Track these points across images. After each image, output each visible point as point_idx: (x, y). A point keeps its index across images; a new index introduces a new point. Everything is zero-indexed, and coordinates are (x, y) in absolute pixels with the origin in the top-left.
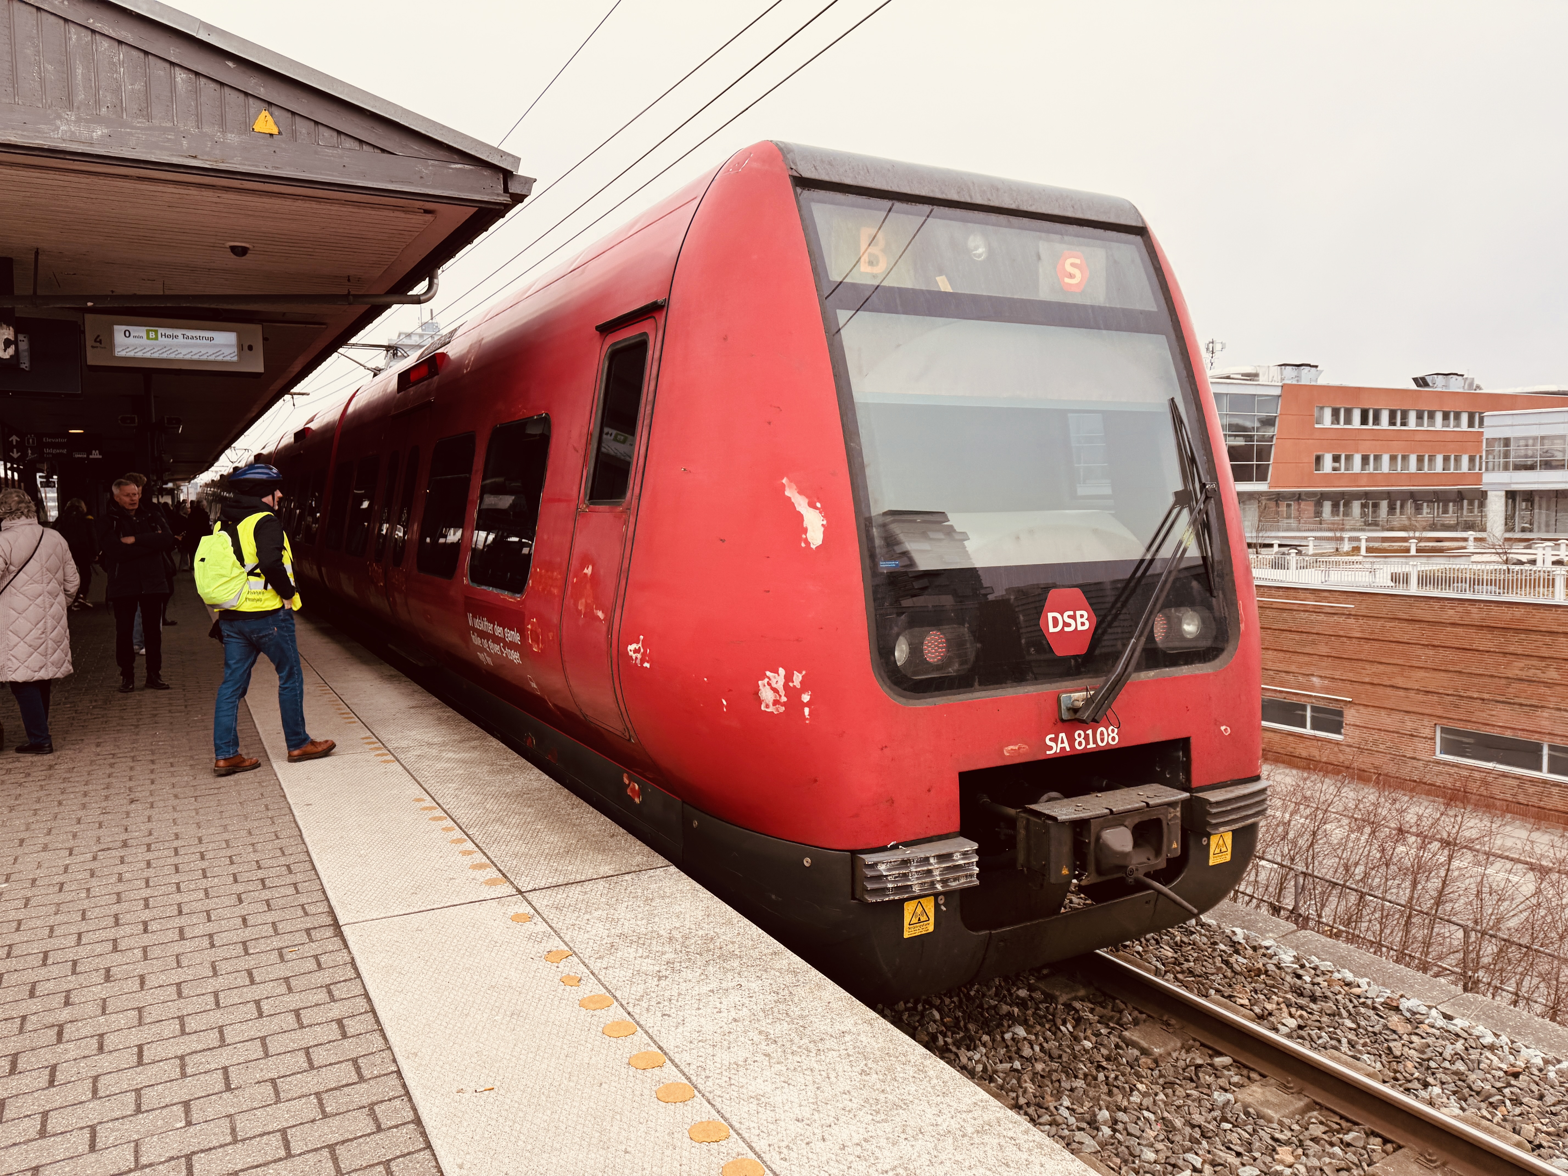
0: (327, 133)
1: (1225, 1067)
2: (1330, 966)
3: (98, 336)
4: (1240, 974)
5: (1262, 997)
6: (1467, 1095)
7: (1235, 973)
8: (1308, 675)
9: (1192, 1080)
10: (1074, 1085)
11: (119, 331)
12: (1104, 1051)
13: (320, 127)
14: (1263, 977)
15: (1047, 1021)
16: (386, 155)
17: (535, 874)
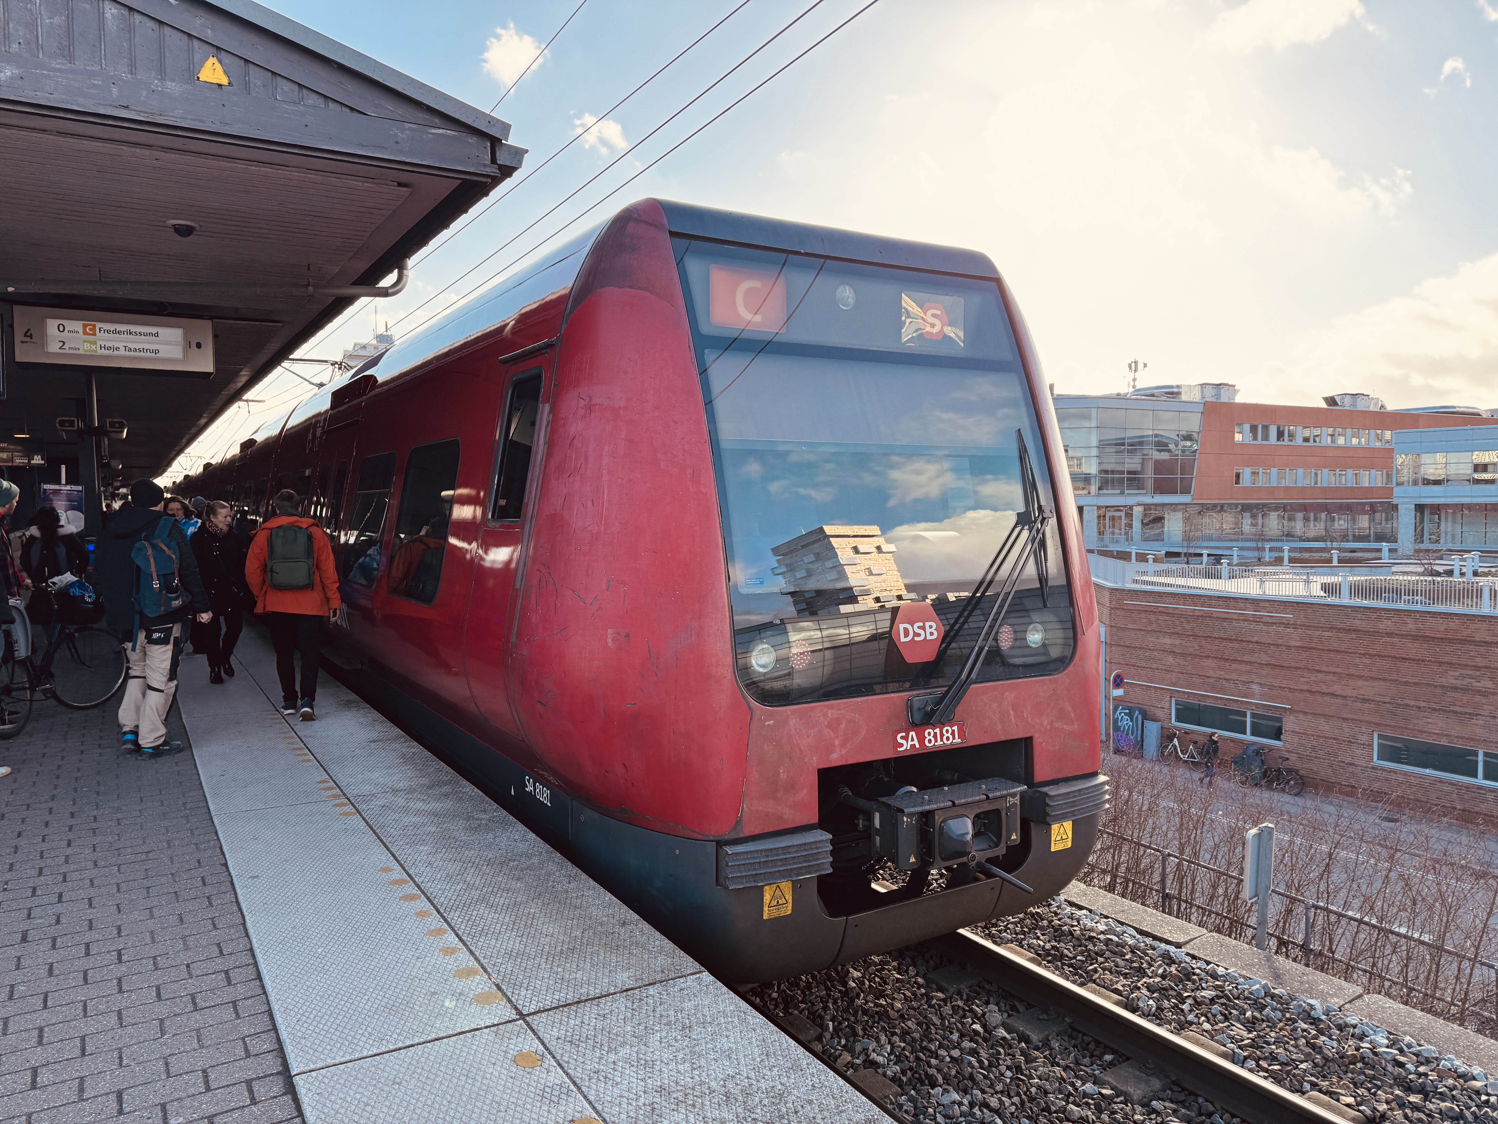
0: (287, 86)
2: (1434, 1052)
3: (29, 330)
4: (1333, 1060)
7: (1326, 1059)
8: (1248, 682)
11: (52, 325)
13: (279, 79)
14: (1359, 1065)
16: (355, 114)
17: (537, 986)
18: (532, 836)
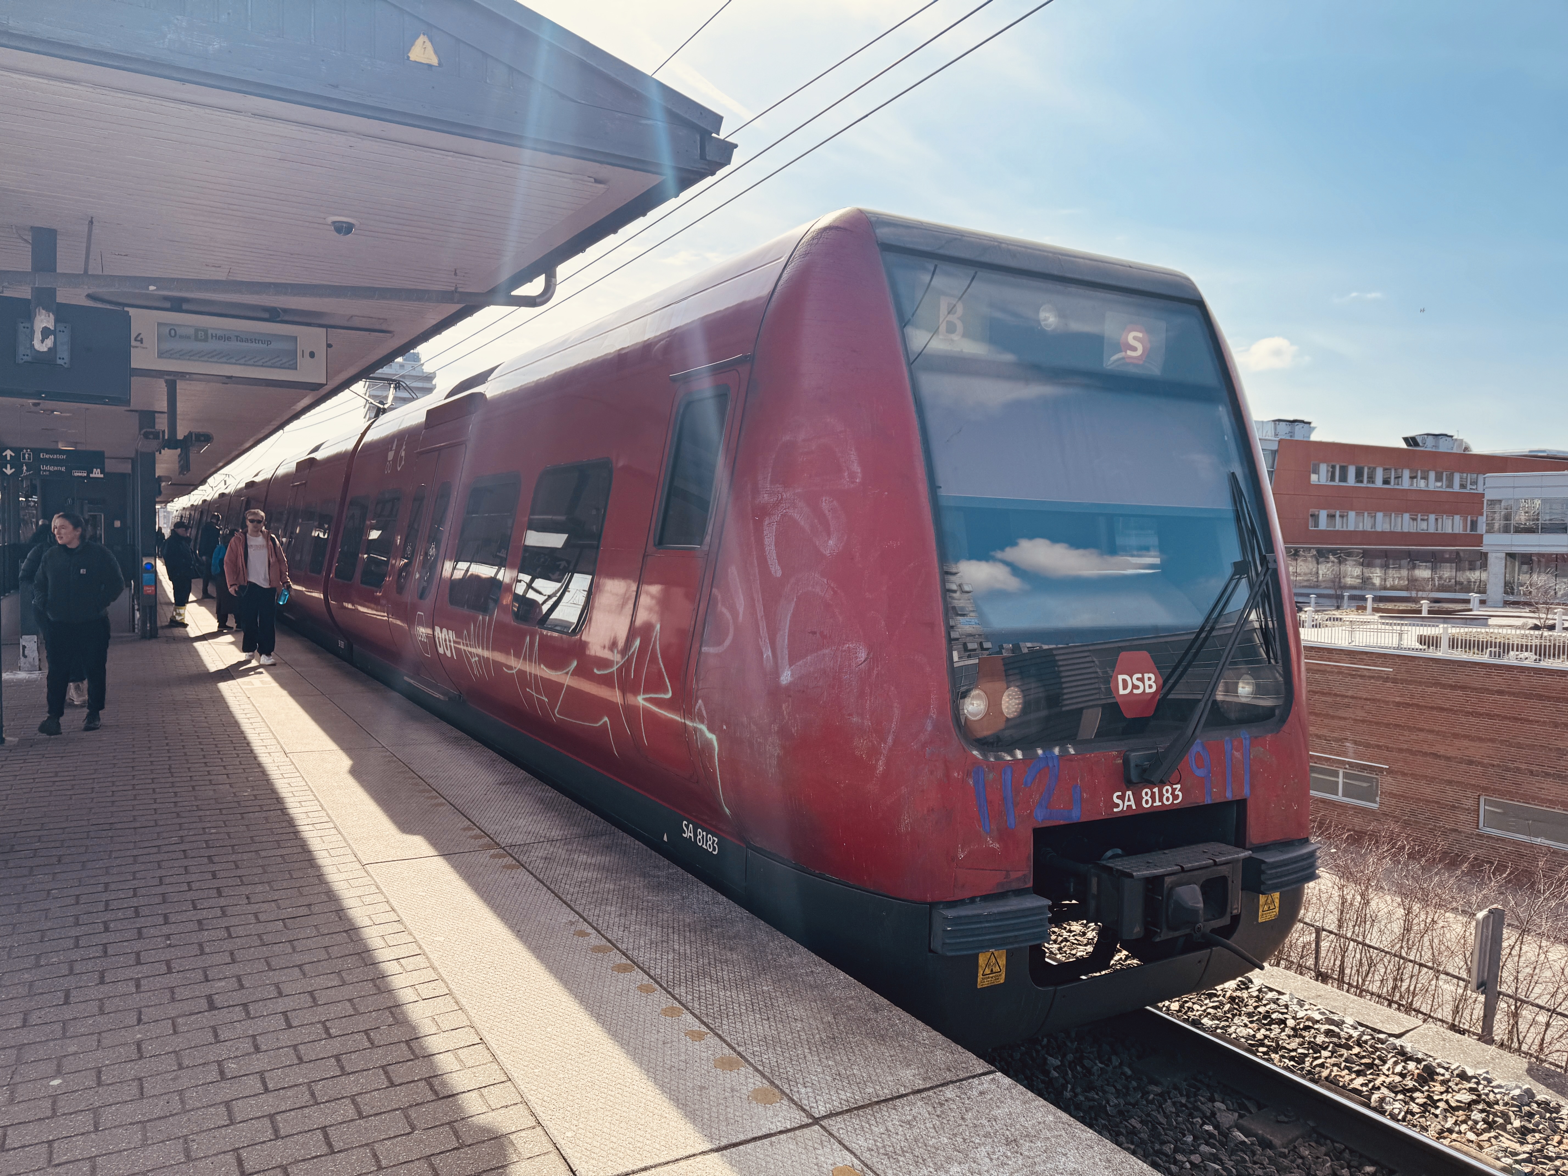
3: (141, 334)
8: (1341, 739)
13: (489, 59)
17: (815, 1082)
18: (722, 898)
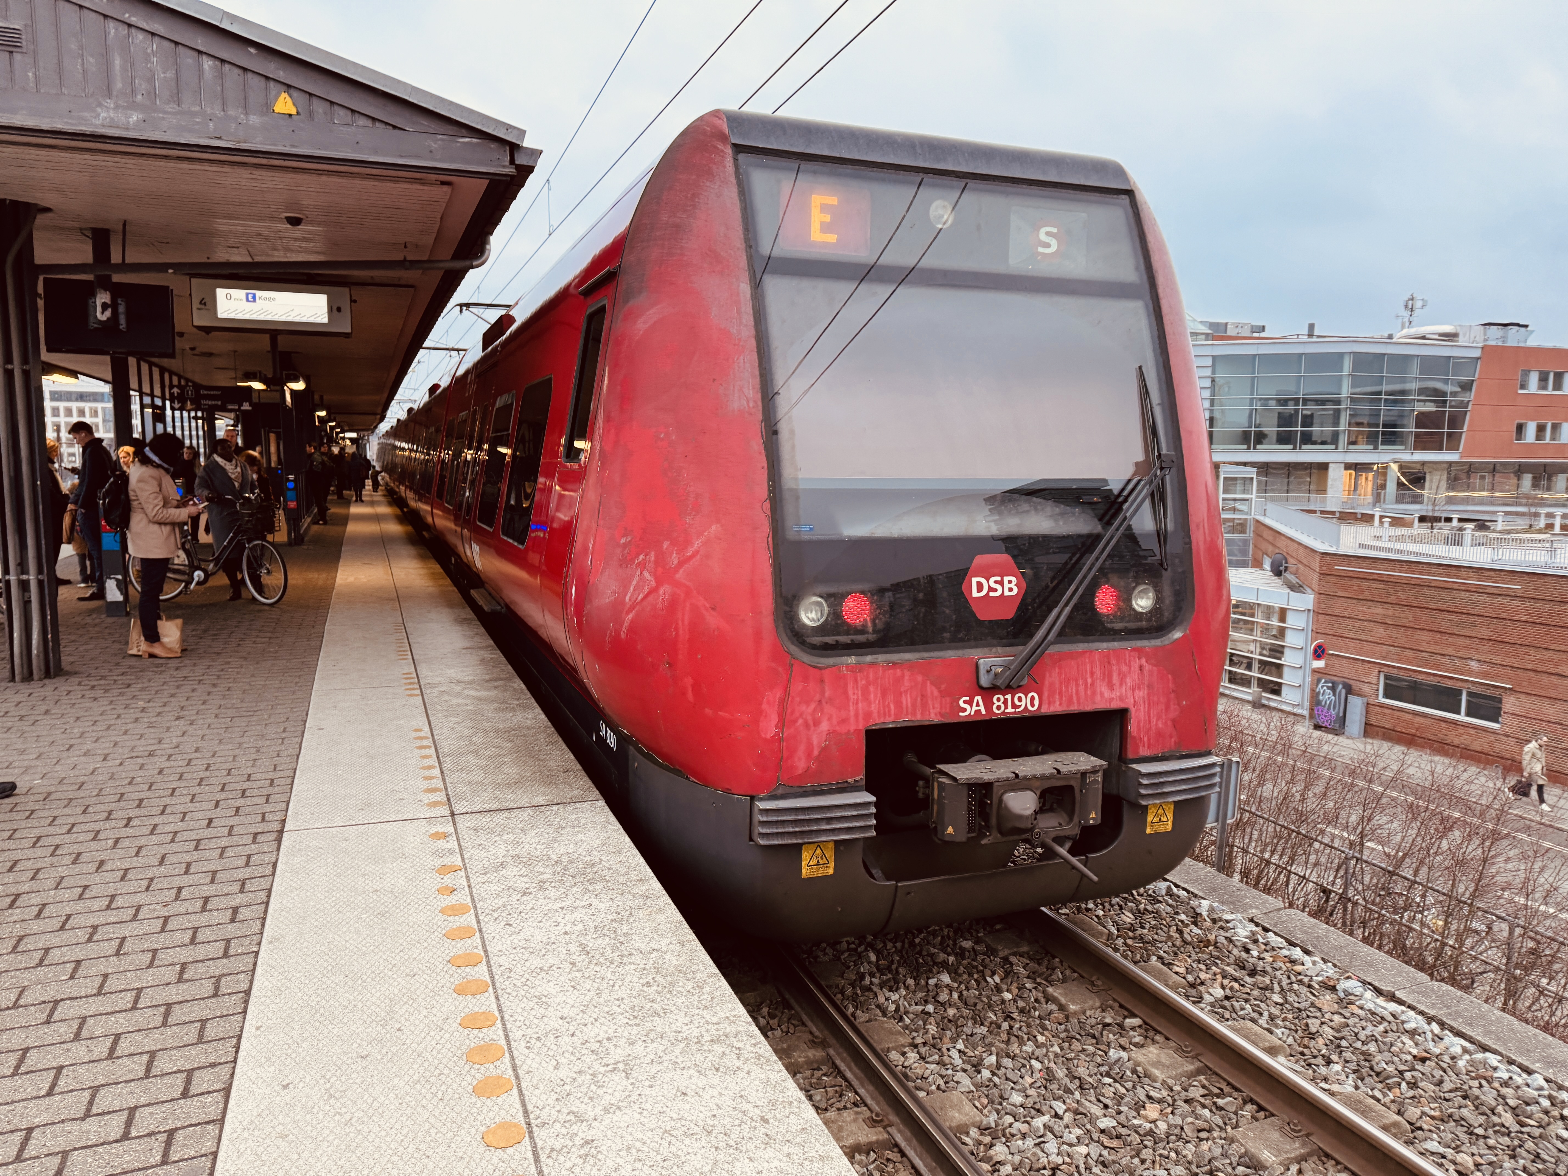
0: (342, 112)
1: (1133, 1029)
2: (1281, 943)
3: (203, 299)
5: (1203, 967)
6: (1365, 1074)
7: (1185, 942)
8: (1466, 658)
9: (1094, 1037)
10: (975, 1031)
11: (221, 293)
12: (1021, 1004)
13: (336, 107)
14: (1211, 948)
15: (978, 972)
16: (397, 131)
